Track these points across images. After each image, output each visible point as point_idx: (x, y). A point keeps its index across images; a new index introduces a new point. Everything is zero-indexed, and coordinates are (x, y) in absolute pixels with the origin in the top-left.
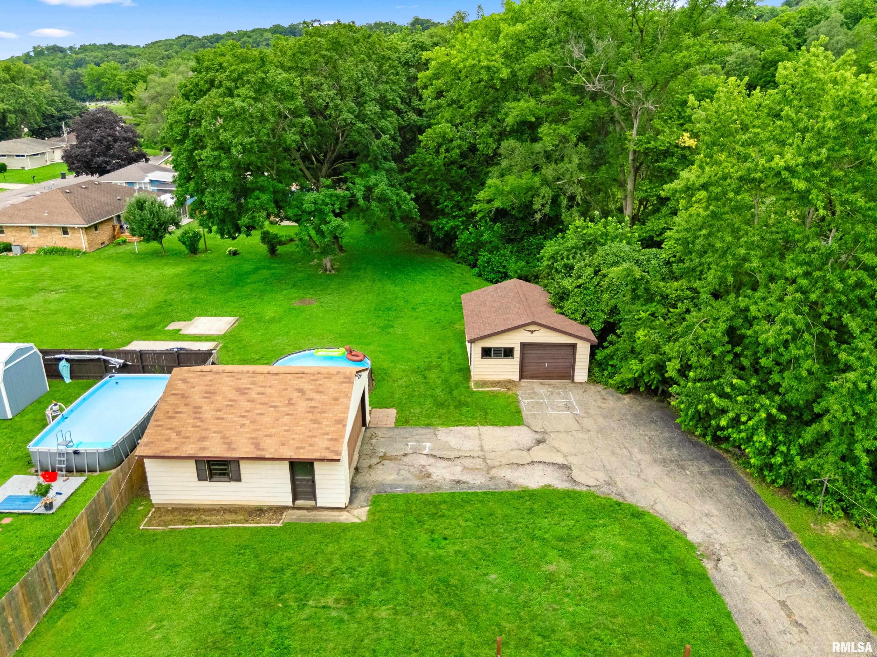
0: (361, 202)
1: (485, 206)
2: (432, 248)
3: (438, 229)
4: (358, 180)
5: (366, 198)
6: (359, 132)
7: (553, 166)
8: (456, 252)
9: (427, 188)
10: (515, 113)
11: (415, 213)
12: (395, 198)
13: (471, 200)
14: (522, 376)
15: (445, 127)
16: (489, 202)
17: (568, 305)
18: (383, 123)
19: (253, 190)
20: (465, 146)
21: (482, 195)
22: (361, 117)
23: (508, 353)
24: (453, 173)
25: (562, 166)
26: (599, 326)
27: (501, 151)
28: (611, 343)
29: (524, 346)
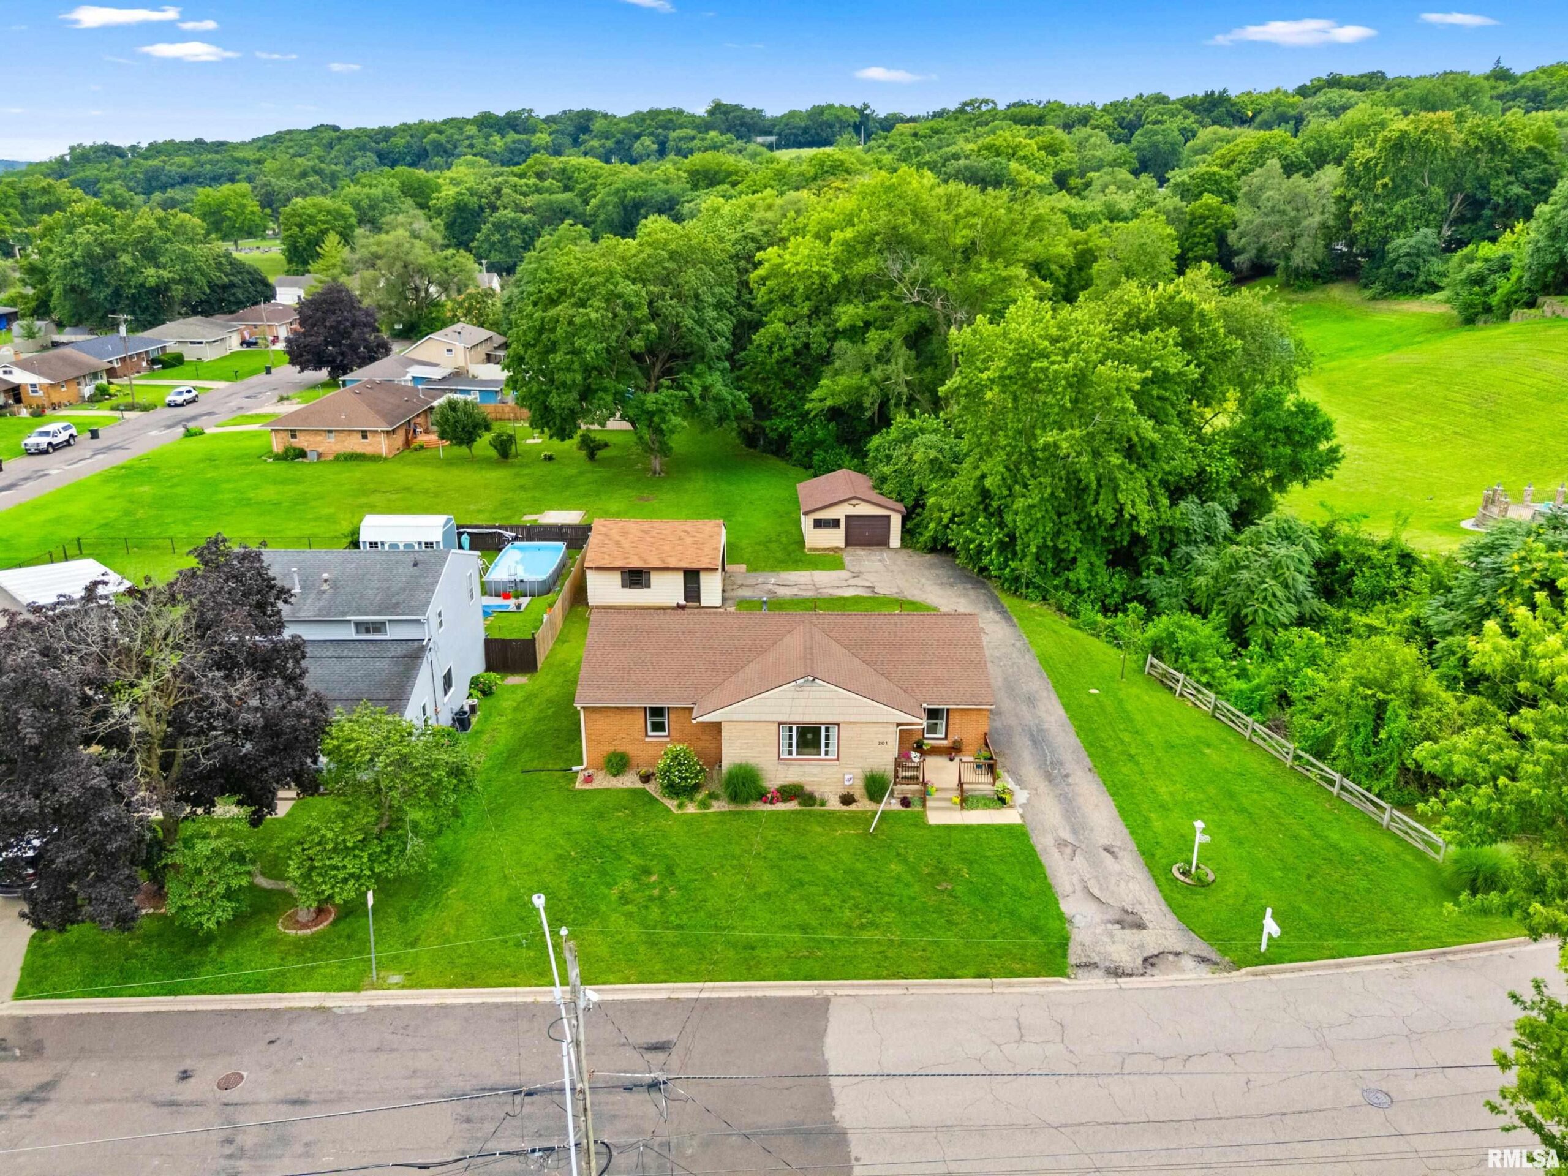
0: (698, 401)
1: (818, 405)
2: (764, 451)
3: (772, 430)
4: (695, 381)
5: (703, 398)
6: (698, 337)
7: (880, 367)
8: (790, 455)
9: (759, 387)
10: (844, 319)
11: (750, 412)
12: (730, 398)
13: (804, 399)
14: (847, 544)
15: (779, 327)
16: (821, 400)
17: (886, 487)
18: (720, 326)
19: (597, 391)
20: (799, 346)
21: (815, 394)
22: (701, 322)
23: (835, 523)
24: (786, 372)
25: (890, 368)
26: (910, 502)
27: (835, 350)
28: (918, 515)
29: (848, 517)
